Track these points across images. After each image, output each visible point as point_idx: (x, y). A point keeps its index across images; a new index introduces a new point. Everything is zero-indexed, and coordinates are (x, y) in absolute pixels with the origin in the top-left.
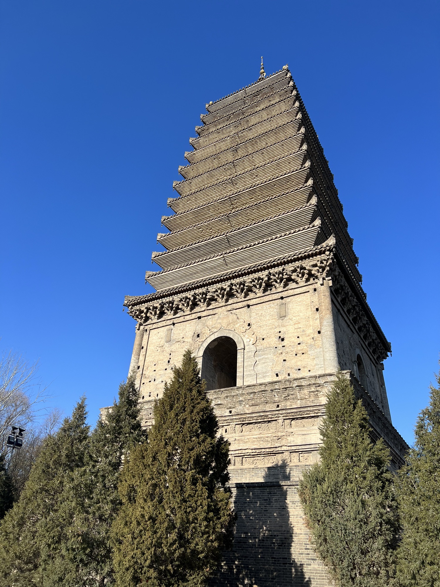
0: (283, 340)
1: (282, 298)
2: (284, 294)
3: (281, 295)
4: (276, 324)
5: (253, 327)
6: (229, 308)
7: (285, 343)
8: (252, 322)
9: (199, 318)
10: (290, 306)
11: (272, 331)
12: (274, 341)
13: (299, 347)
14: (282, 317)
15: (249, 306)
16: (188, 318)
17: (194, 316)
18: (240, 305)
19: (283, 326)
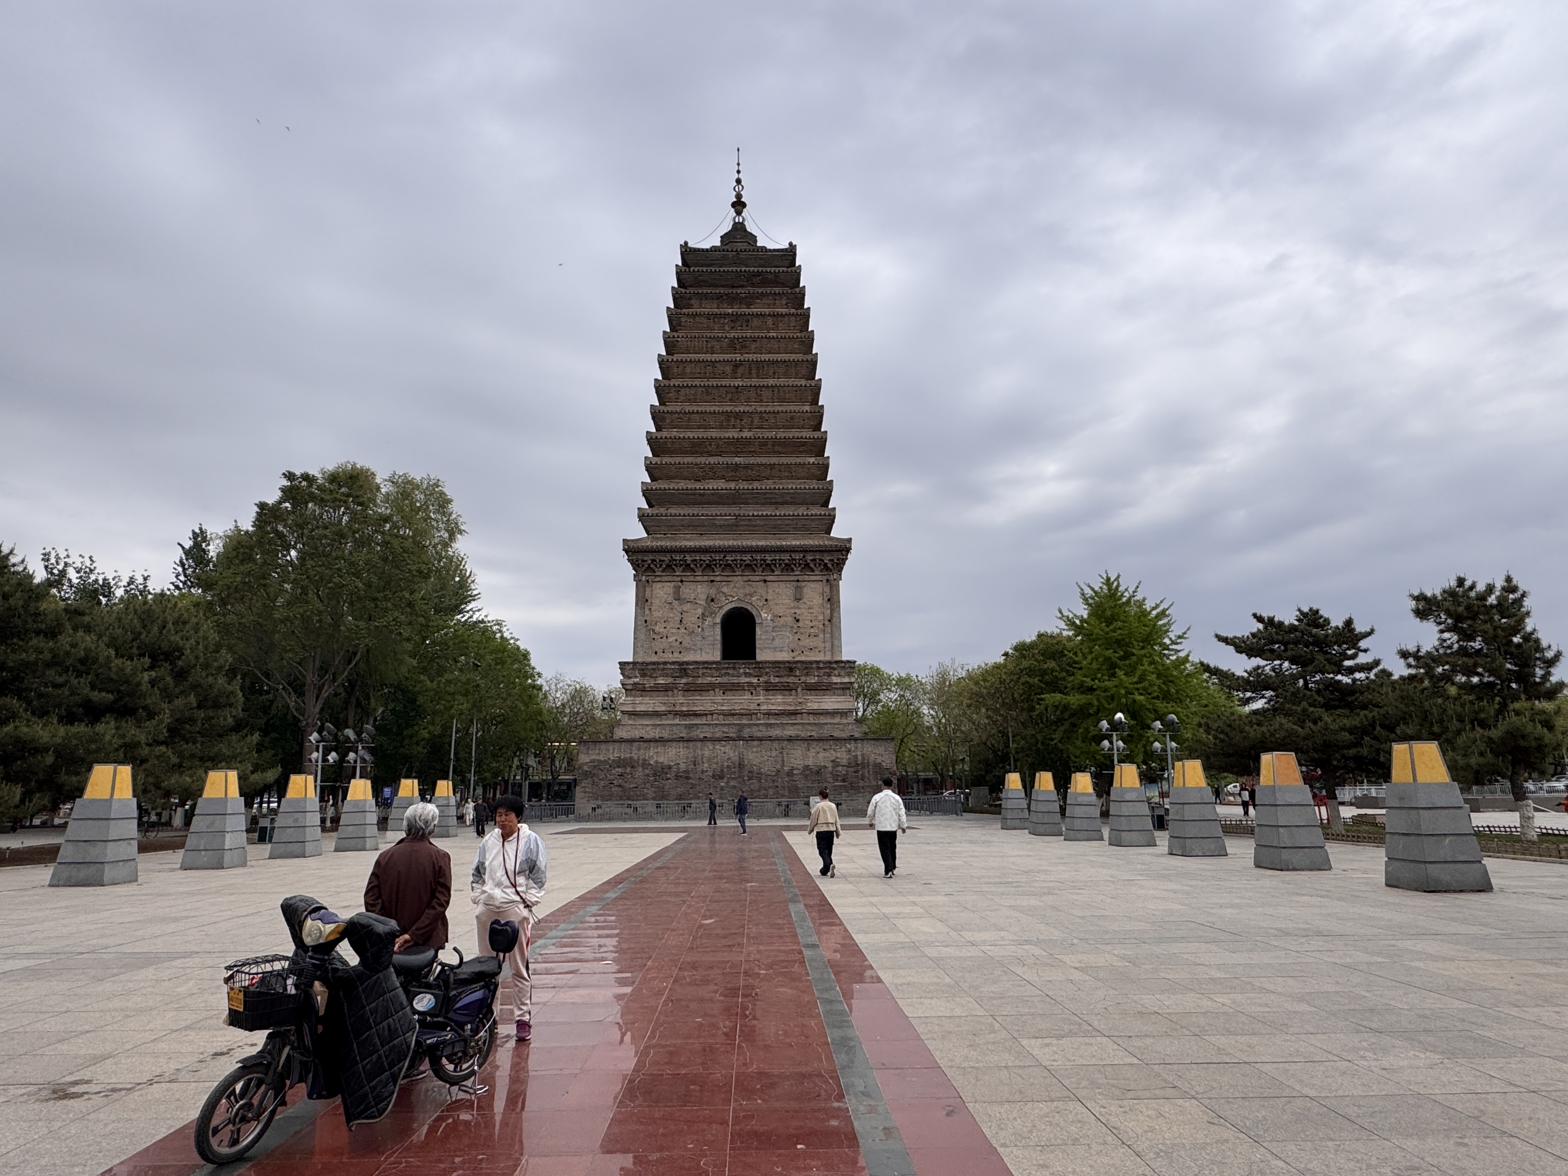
0: (798, 621)
1: (798, 581)
2: (800, 578)
3: (795, 578)
4: (792, 605)
5: (771, 603)
6: (745, 578)
7: (800, 624)
8: (769, 598)
9: (712, 581)
10: (805, 590)
11: (788, 611)
12: (790, 620)
13: (812, 631)
14: (798, 600)
15: (765, 581)
16: (699, 578)
17: (706, 578)
18: (757, 578)
19: (798, 608)
